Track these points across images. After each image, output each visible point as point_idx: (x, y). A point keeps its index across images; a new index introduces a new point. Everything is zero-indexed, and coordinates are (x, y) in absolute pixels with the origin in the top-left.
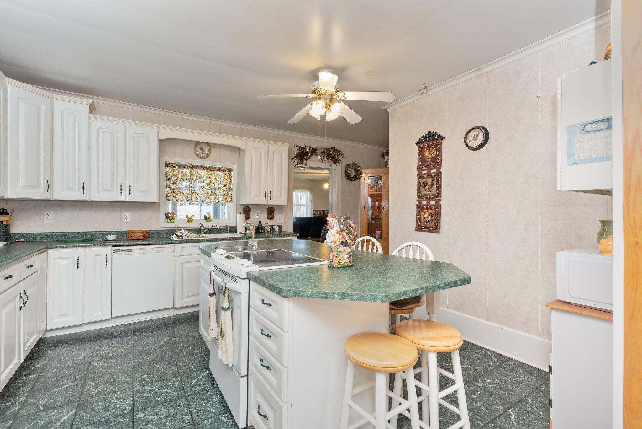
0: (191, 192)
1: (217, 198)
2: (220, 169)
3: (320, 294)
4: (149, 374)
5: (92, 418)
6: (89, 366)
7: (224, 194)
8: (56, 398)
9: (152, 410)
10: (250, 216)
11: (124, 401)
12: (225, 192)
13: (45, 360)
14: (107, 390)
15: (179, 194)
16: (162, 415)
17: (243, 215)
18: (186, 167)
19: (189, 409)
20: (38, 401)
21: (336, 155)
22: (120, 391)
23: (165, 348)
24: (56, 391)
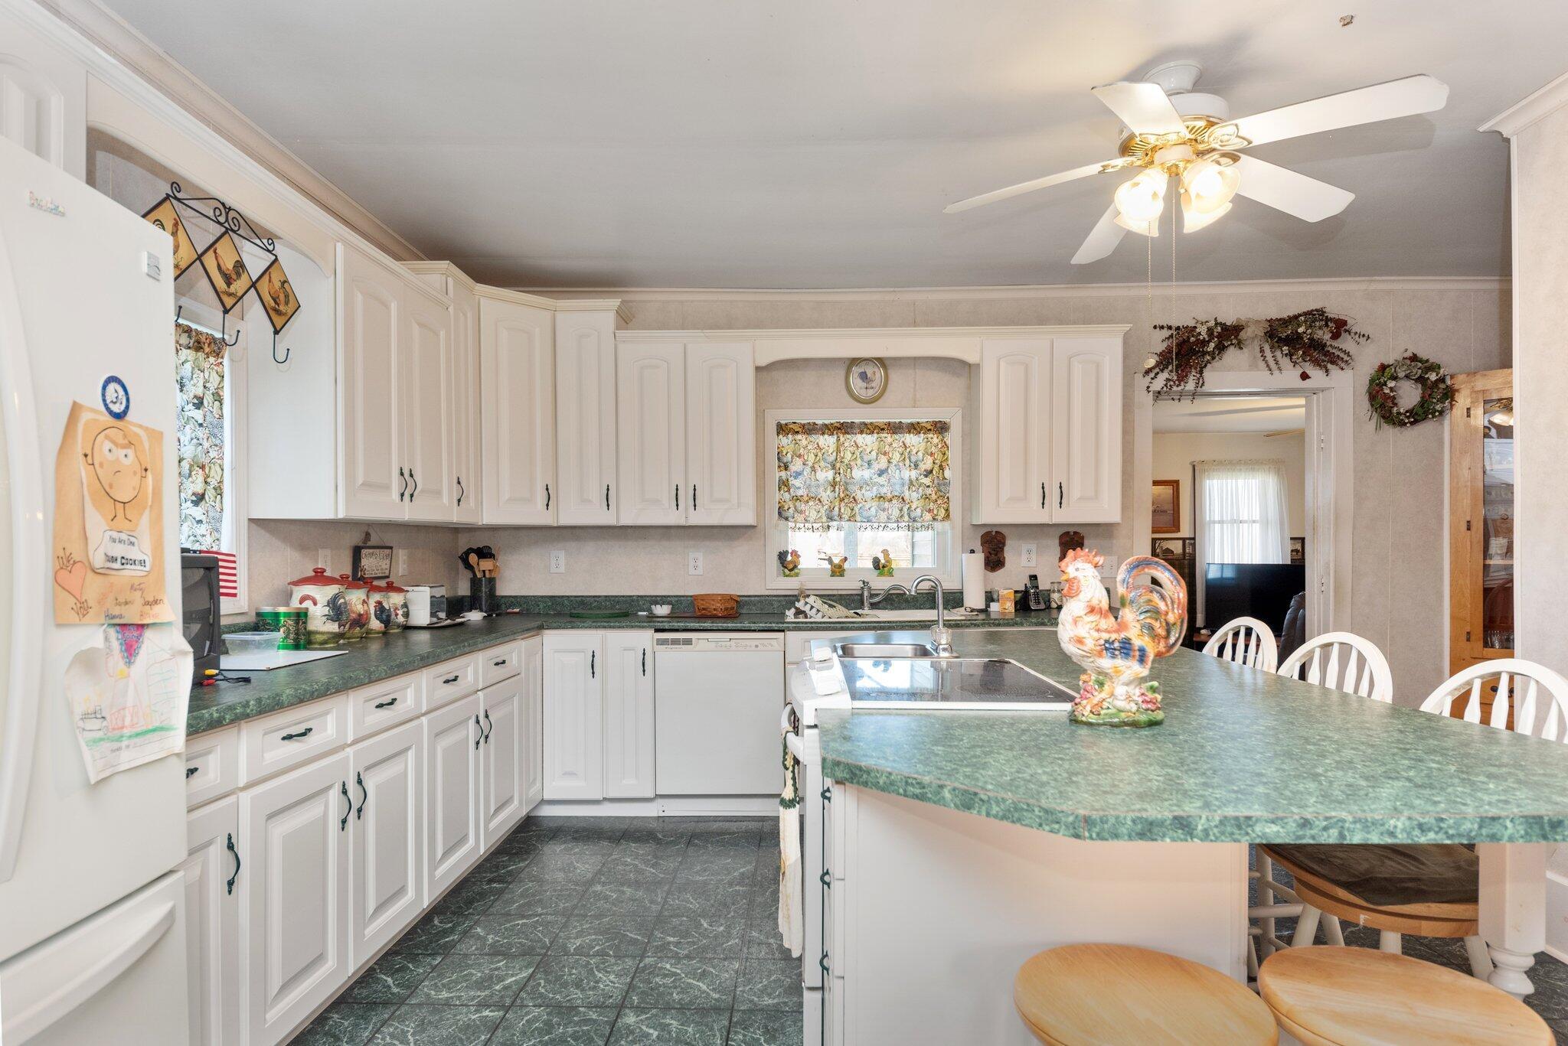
0: (839, 496)
1: (905, 509)
2: (914, 428)
3: (907, 783)
4: (681, 938)
5: (551, 995)
6: (587, 889)
7: (927, 498)
8: (513, 937)
9: (656, 1015)
10: (1004, 558)
11: (616, 980)
12: (929, 491)
13: (526, 860)
14: (597, 948)
15: (811, 503)
16: (669, 1033)
17: (979, 558)
18: (827, 431)
19: (727, 1041)
20: (487, 935)
21: (1324, 335)
22: (617, 957)
23: (737, 888)
24: (518, 924)
